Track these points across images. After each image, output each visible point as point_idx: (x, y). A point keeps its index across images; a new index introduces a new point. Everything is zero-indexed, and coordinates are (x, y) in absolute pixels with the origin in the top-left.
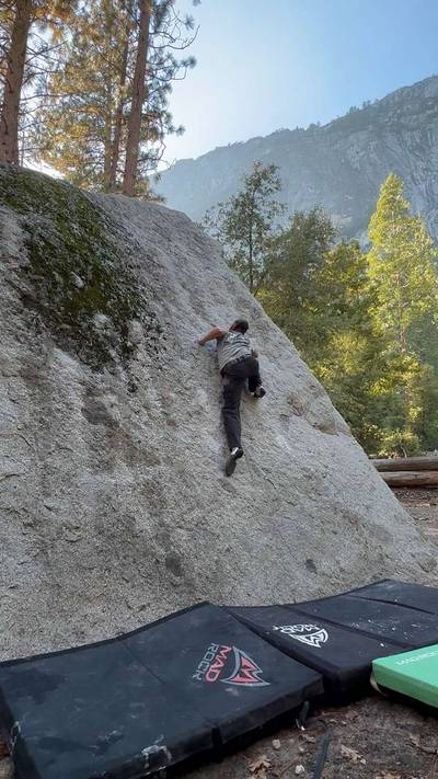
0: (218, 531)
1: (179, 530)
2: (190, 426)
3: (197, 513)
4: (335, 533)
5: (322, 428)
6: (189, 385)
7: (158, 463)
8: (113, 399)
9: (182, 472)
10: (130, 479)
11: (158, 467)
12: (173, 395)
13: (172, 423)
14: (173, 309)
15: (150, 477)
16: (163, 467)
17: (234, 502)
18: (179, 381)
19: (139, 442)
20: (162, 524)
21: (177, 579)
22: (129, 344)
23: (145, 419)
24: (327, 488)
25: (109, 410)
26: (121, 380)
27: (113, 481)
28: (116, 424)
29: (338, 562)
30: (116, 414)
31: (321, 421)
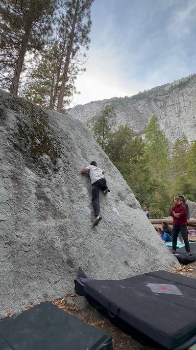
0: (89, 248)
1: (73, 247)
2: (80, 203)
3: (81, 240)
4: (136, 250)
5: (131, 206)
6: (80, 185)
7: (66, 217)
8: (49, 190)
9: (75, 222)
10: (54, 224)
11: (66, 220)
12: (73, 190)
13: (72, 201)
14: (75, 156)
15: (62, 224)
16: (67, 219)
17: (96, 235)
18: (76, 184)
19: (58, 208)
20: (66, 244)
21: (71, 269)
22: (56, 168)
23: (62, 199)
24: (133, 231)
25: (47, 194)
26: (52, 182)
27: (46, 225)
28: (49, 200)
29: (137, 262)
30: (49, 196)
31: (131, 203)
